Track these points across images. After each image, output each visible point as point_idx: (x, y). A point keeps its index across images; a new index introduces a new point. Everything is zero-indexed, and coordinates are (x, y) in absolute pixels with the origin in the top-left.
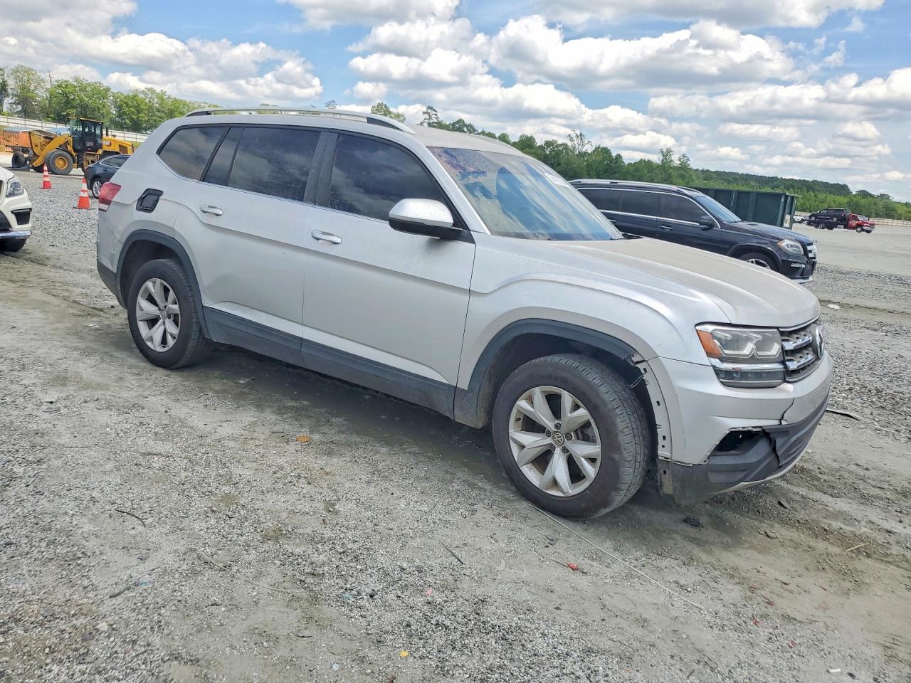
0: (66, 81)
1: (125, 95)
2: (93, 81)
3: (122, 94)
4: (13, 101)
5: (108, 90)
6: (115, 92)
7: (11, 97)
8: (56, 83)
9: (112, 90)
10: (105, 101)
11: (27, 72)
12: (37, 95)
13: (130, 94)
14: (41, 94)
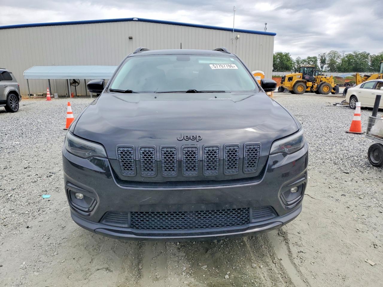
0: (350, 54)
1: (377, 55)
2: (362, 52)
3: (375, 55)
4: (327, 66)
5: (369, 54)
6: (372, 55)
7: (326, 64)
8: (346, 56)
9: (370, 54)
10: (366, 60)
11: (334, 53)
12: (337, 62)
13: (379, 55)
14: (339, 61)
